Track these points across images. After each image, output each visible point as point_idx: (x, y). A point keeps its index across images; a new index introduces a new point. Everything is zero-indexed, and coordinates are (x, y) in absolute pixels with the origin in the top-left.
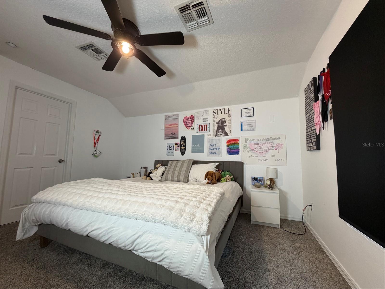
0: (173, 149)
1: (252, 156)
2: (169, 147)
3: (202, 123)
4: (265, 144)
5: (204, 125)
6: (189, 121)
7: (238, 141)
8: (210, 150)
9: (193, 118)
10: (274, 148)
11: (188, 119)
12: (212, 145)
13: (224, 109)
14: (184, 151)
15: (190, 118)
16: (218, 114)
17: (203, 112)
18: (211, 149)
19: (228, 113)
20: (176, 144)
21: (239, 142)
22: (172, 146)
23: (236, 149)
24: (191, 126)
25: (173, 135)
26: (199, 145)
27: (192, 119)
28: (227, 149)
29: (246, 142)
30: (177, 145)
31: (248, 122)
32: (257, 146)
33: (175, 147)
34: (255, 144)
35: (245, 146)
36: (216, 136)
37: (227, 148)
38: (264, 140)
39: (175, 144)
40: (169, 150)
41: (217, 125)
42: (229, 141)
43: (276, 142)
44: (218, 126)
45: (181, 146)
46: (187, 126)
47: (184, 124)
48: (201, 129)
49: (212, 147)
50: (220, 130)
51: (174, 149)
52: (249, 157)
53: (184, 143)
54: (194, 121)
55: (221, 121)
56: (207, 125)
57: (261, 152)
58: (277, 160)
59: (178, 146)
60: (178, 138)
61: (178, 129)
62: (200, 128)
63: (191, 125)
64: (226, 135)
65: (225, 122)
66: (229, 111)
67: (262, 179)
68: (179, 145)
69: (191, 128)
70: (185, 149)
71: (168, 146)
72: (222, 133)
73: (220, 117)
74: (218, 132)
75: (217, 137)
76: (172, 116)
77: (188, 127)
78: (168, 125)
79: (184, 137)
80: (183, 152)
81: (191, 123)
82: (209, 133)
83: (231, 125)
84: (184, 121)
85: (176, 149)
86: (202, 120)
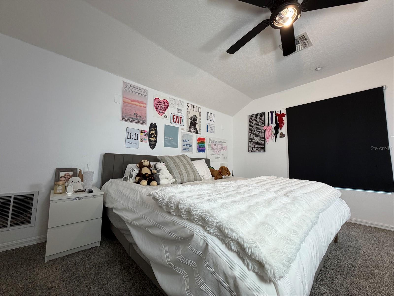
0: (136, 138)
1: (213, 155)
2: (129, 134)
3: (176, 113)
4: (219, 145)
5: (179, 117)
6: (161, 106)
7: (205, 140)
9: (168, 104)
10: (223, 149)
11: (160, 102)
12: (185, 140)
13: (196, 106)
15: (162, 102)
16: (191, 109)
17: (178, 101)
20: (142, 132)
22: (135, 134)
23: (204, 147)
24: (164, 113)
25: (139, 118)
26: (172, 139)
27: (165, 104)
29: (210, 142)
30: (144, 134)
31: (211, 125)
33: (140, 137)
34: (214, 145)
35: (209, 145)
36: (189, 132)
37: (197, 145)
38: (219, 142)
39: (141, 132)
40: (130, 138)
41: (190, 120)
42: (199, 139)
44: (191, 122)
45: (150, 136)
46: (159, 111)
47: (155, 107)
48: (175, 120)
49: (185, 143)
50: (193, 127)
51: (139, 139)
53: (154, 133)
54: (169, 108)
55: (193, 117)
56: (182, 117)
57: (217, 151)
58: (224, 158)
59: (145, 135)
60: (144, 123)
61: (146, 111)
62: (174, 119)
63: (163, 112)
64: (197, 132)
65: (197, 120)
66: (200, 111)
68: (147, 134)
69: (164, 115)
70: (156, 141)
71: (128, 133)
72: (193, 130)
73: (193, 113)
74: (191, 128)
77: (160, 112)
78: (129, 99)
79: (155, 124)
80: (153, 145)
81: (164, 109)
82: (183, 127)
83: (200, 124)
84: (154, 102)
85: (142, 138)
86: (176, 110)
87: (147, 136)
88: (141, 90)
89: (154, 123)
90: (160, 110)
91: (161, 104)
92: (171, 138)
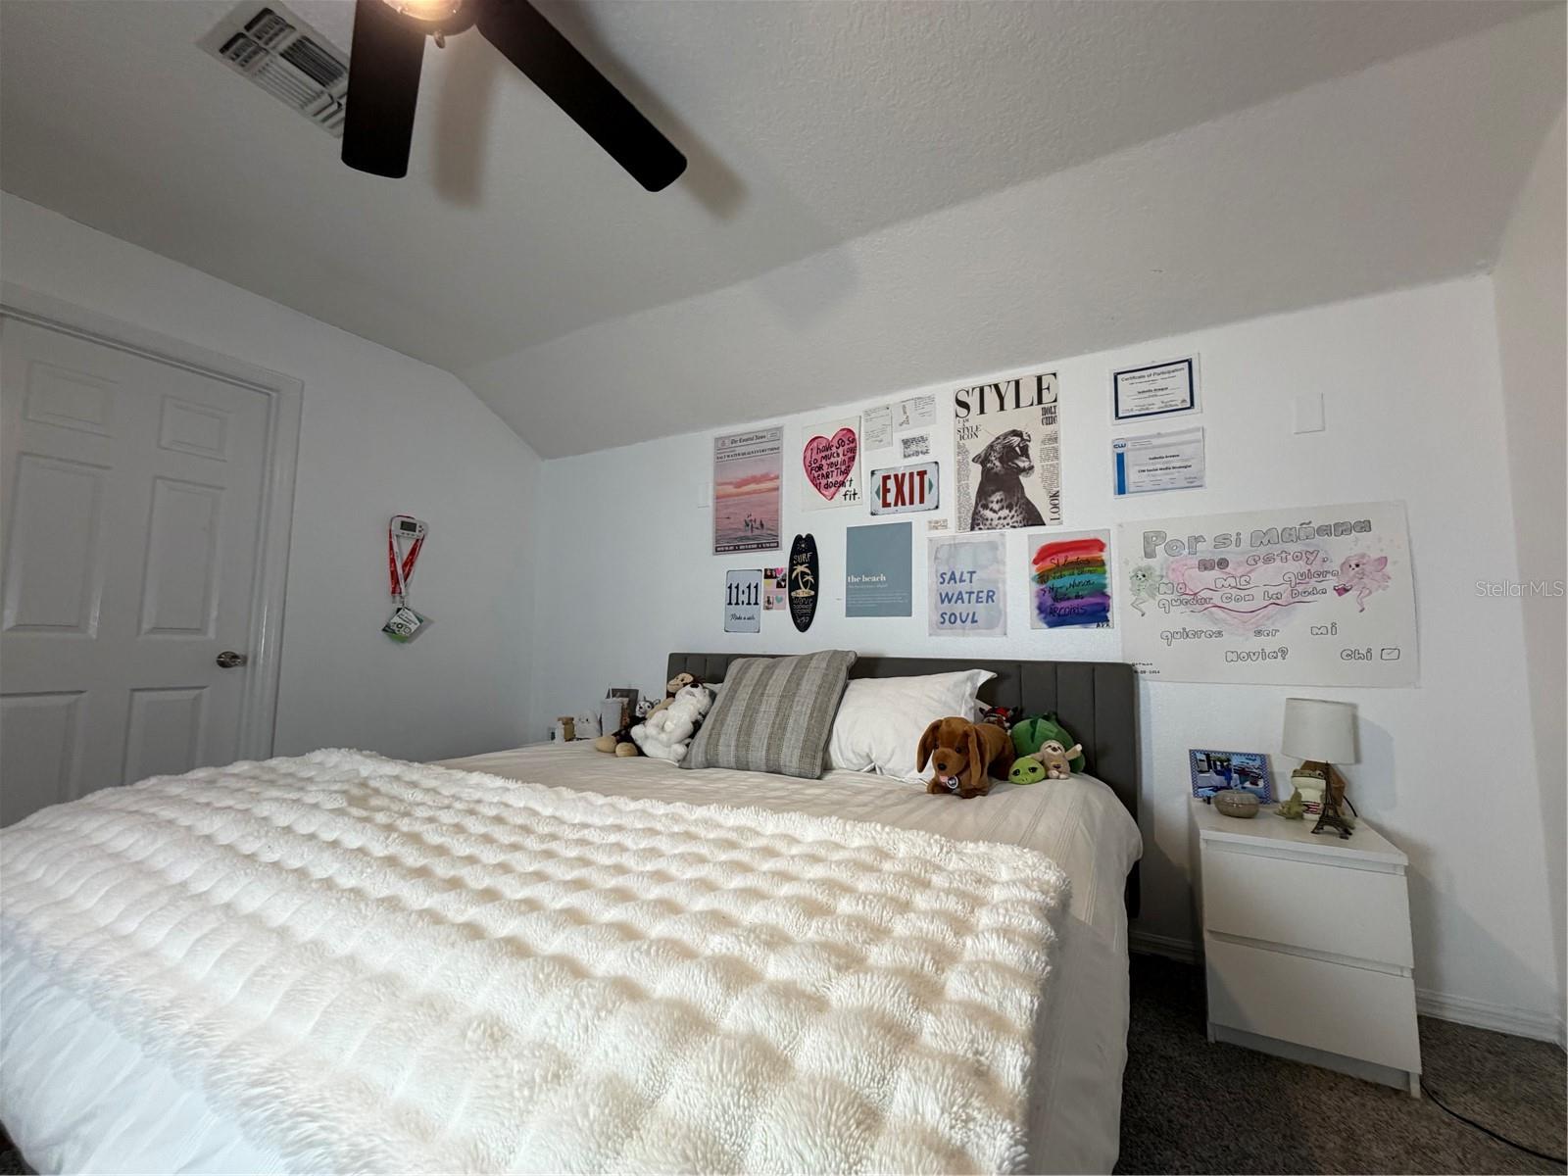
0: (753, 601)
1: (1185, 634)
2: (734, 590)
3: (896, 461)
4: (1268, 559)
5: (911, 475)
6: (833, 460)
7: (1101, 550)
8: (943, 602)
9: (854, 440)
10: (1332, 582)
11: (828, 448)
12: (953, 573)
13: (1017, 383)
14: (809, 611)
15: (835, 443)
16: (982, 411)
17: (904, 407)
18: (947, 595)
19: (1040, 402)
20: (769, 575)
21: (1104, 555)
22: (749, 587)
23: (1091, 595)
24: (842, 484)
25: (756, 532)
26: (883, 578)
27: (846, 447)
28: (1038, 596)
29: (1149, 554)
30: (775, 581)
31: (1155, 442)
32: (1216, 573)
33: (766, 592)
34: (1205, 566)
35: (1142, 575)
36: (972, 529)
37: (1036, 587)
38: (1262, 538)
39: (766, 577)
40: (737, 604)
41: (976, 471)
42: (1046, 553)
43: (1341, 549)
44: (987, 474)
45: (794, 585)
46: (824, 482)
47: (809, 473)
48: (891, 497)
49: (951, 588)
50: (997, 496)
51: (762, 600)
52: (1169, 637)
53: (807, 571)
54: (857, 457)
55: (998, 447)
56: (925, 472)
57: (1244, 606)
58: (1353, 655)
59: (779, 585)
60: (777, 546)
61: (777, 502)
62: (886, 491)
63: (841, 478)
64: (1032, 518)
65: (1025, 452)
66: (1045, 392)
67: (1258, 763)
68: (784, 580)
69: (843, 490)
70: (815, 599)
71: (730, 587)
72: (1005, 512)
73: (993, 425)
74: (985, 507)
75: (977, 532)
76: (747, 440)
77: (827, 486)
78: (732, 483)
79: (810, 539)
80: (803, 615)
81: (843, 468)
82: (935, 515)
83: (1055, 467)
84: (805, 458)
85: (768, 597)
86: (898, 447)
87: (785, 586)
88: (762, 437)
89: (804, 537)
90: (828, 477)
91: (829, 452)
92: (874, 579)
